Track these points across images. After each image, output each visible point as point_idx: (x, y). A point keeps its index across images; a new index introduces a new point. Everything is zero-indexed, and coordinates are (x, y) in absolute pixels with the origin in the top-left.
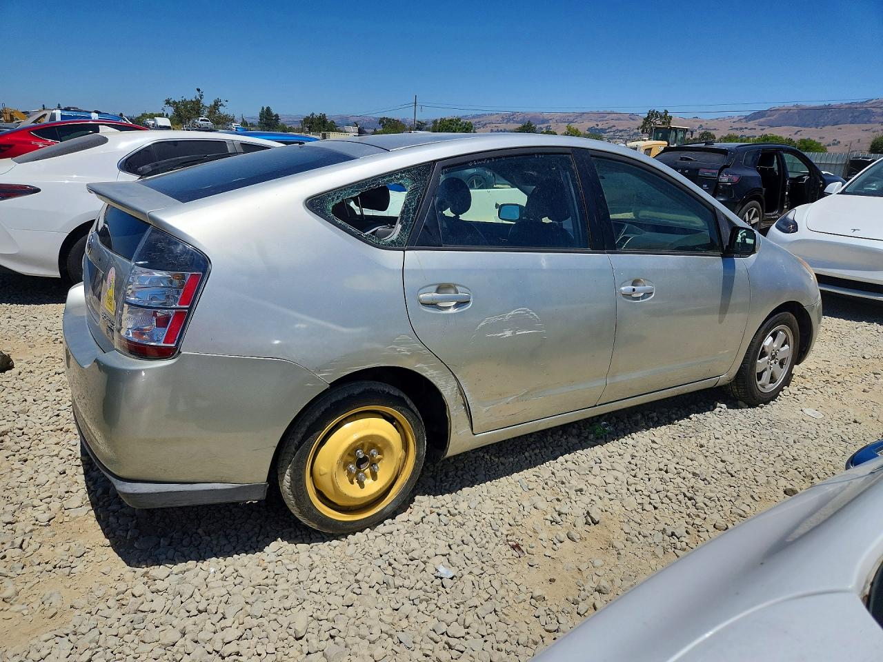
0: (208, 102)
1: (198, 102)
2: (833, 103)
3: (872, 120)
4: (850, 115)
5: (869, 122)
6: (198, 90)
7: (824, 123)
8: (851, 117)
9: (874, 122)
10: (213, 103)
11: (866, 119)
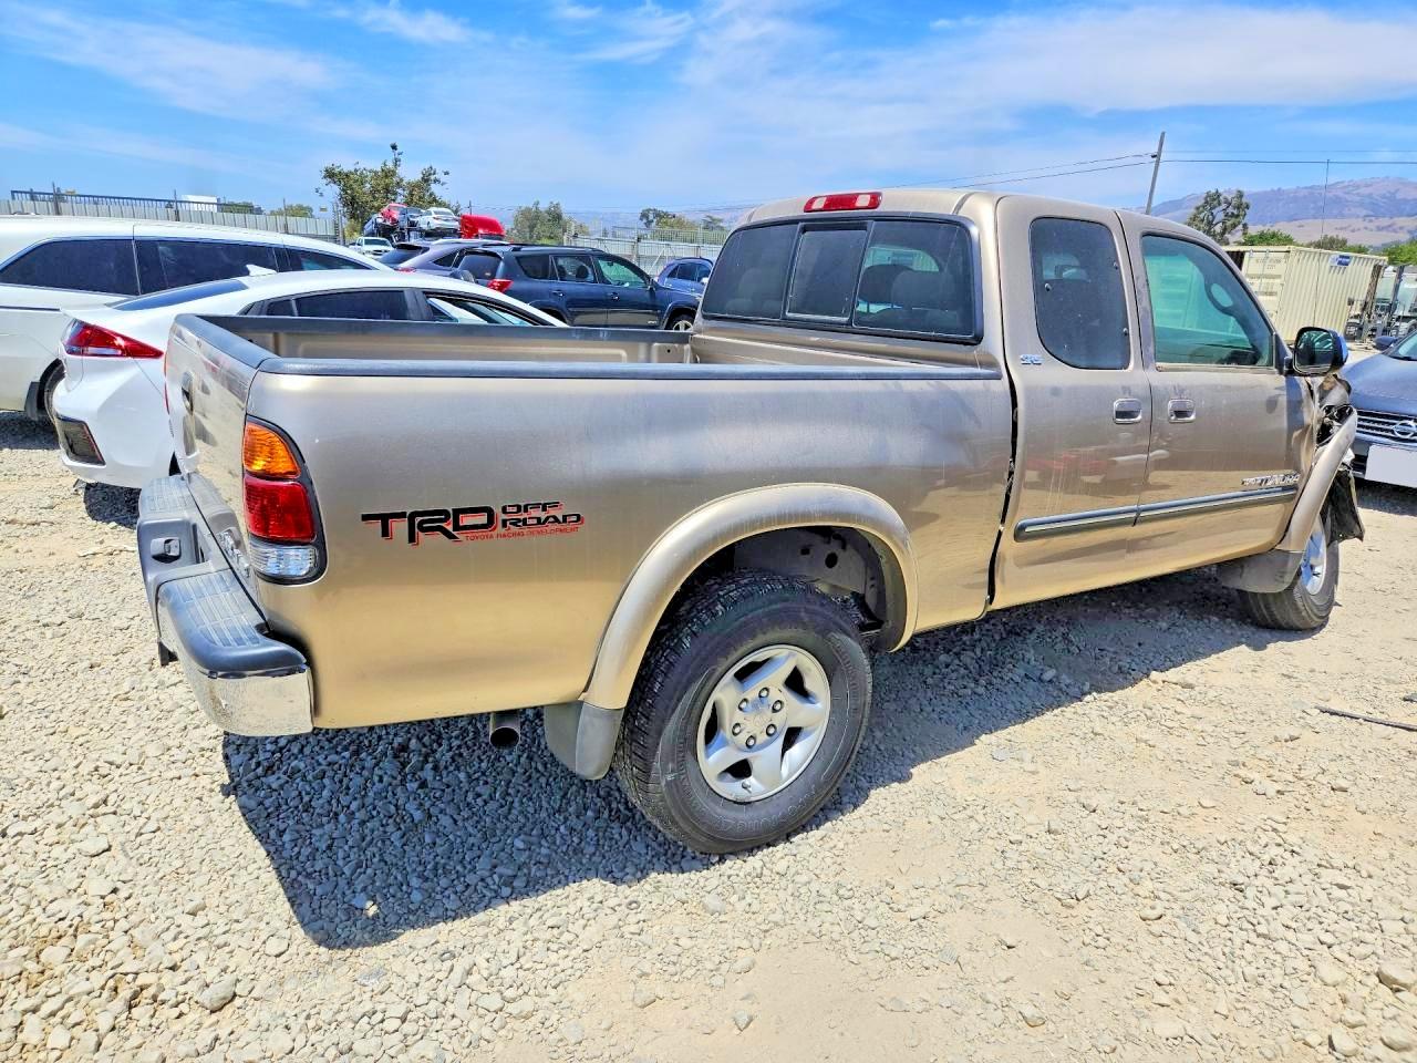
0: (410, 173)
1: (393, 173)
2: (1284, 188)
3: (1346, 212)
4: (1312, 205)
5: (1341, 216)
6: (394, 147)
7: (1271, 217)
8: (1313, 208)
9: (1350, 216)
10: (419, 177)
11: (1335, 212)
